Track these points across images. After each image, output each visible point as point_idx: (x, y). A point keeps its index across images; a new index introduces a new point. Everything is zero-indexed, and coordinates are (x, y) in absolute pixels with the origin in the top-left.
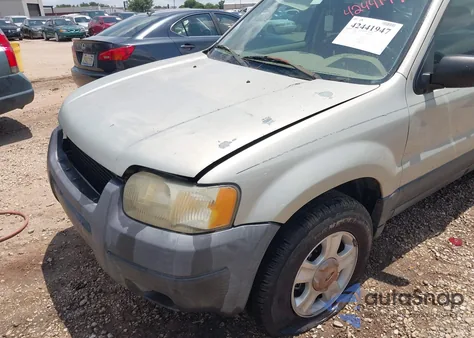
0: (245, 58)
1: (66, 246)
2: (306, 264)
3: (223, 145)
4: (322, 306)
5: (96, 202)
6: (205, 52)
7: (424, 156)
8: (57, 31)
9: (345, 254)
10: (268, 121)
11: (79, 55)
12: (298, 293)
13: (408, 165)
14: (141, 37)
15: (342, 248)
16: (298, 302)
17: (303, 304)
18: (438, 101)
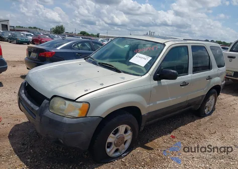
0: (99, 63)
1: (18, 130)
2: (111, 135)
3: (86, 91)
4: (118, 154)
5: (39, 107)
6: (85, 59)
7: (158, 102)
8: (16, 39)
9: (127, 134)
10: (102, 84)
11: (29, 53)
12: (108, 147)
13: (152, 104)
14: (59, 48)
15: (126, 132)
16: (108, 150)
17: (110, 152)
18: (163, 84)
